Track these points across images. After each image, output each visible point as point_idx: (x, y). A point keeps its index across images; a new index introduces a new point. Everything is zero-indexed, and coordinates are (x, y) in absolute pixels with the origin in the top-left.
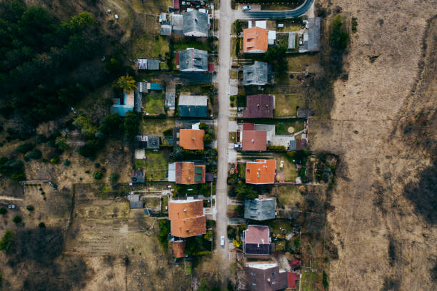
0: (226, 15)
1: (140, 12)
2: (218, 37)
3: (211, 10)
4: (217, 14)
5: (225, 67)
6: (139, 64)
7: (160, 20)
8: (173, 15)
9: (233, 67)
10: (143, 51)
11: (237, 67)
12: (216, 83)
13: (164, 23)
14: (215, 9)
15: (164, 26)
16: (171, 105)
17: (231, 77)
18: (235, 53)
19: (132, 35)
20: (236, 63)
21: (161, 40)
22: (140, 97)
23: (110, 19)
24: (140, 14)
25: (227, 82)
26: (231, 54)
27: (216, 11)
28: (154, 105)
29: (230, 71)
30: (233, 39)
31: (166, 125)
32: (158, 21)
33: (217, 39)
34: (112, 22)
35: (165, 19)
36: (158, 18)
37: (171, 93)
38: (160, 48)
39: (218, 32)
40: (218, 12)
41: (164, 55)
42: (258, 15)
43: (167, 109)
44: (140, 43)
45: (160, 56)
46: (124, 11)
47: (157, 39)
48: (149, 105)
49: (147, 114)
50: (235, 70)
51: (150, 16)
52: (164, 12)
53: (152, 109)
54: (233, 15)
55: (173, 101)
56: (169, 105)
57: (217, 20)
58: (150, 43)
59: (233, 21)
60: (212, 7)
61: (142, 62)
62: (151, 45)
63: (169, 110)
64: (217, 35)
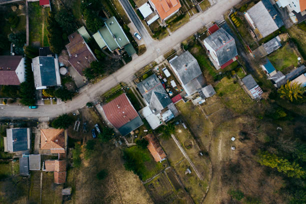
0: (155, 51)
1: (211, 123)
2: (179, 45)
3: (160, 67)
4: (159, 59)
5: (202, 18)
6: (259, 94)
7: (204, 101)
8: (189, 96)
9: (198, 11)
10: (243, 100)
11: (196, 7)
12: (224, 16)
13: (203, 97)
14: (156, 64)
15: (207, 95)
16: (276, 43)
17: (210, 6)
18: (184, 19)
19: (237, 117)
20: (193, 11)
21: (221, 90)
22: (290, 75)
23: (240, 144)
24: (213, 122)
25: (215, 7)
26: (187, 21)
27: (158, 63)
28: (286, 59)
29: (204, 11)
30: (172, 30)
31: (298, 35)
32: (205, 103)
33: (182, 45)
34: (241, 140)
35: (200, 98)
36: (202, 105)
37: (265, 49)
38: (228, 86)
39: (175, 48)
40: (157, 61)
41: (232, 80)
42: (137, 22)
43: (282, 44)
44: (237, 106)
45: (235, 82)
46: (221, 136)
47: (221, 94)
48: (288, 64)
49: (299, 59)
50: (199, 7)
51: (206, 112)
52: (192, 104)
53: (290, 58)
54: (151, 45)
55: (271, 42)
56: (277, 44)
57: (164, 56)
58: (230, 98)
59: (156, 41)
60: (156, 68)
61: (255, 93)
62: (232, 96)
63: (283, 40)
64: (177, 47)
